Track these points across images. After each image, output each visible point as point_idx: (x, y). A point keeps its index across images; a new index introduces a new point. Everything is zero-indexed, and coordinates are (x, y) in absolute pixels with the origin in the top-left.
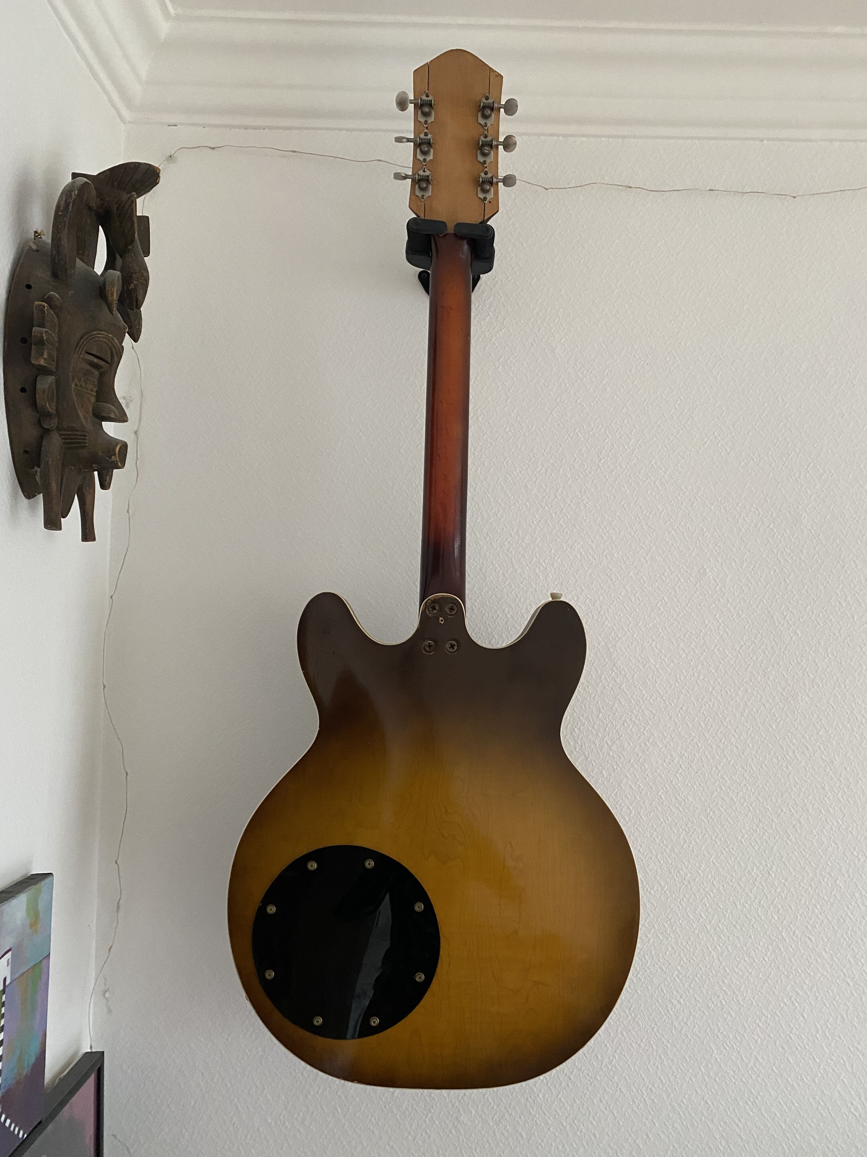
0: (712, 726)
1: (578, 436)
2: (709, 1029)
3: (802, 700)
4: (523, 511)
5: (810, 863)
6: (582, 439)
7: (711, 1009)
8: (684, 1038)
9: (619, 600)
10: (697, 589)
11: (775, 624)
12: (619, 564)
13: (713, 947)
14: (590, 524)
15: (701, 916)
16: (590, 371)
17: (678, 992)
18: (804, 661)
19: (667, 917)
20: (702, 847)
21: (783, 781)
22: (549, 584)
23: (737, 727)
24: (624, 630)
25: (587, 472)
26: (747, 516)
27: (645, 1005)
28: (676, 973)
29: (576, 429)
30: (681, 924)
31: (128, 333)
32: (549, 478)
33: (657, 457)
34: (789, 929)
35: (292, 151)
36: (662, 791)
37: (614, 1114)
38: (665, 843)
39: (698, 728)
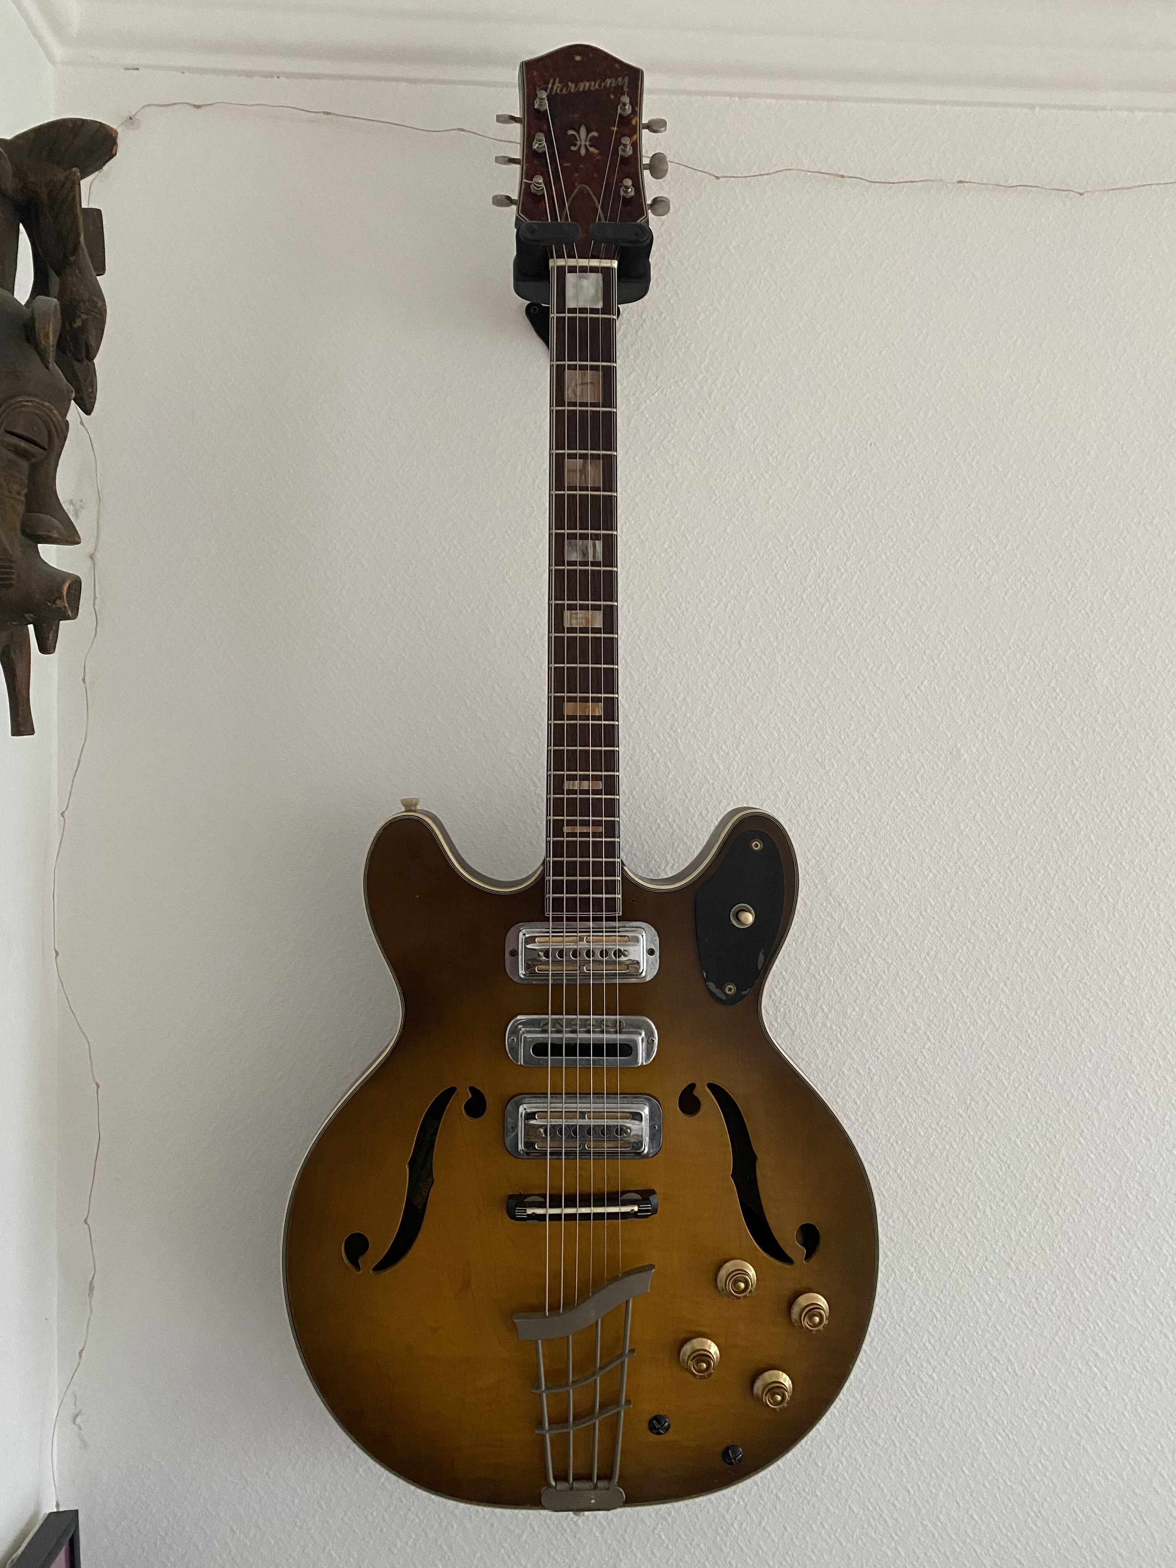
0: (972, 979)
1: (771, 553)
2: (974, 1414)
3: (1099, 937)
4: (692, 668)
5: (1112, 1169)
6: (778, 558)
7: (977, 1384)
8: (939, 1428)
9: (835, 798)
10: (948, 778)
11: (1059, 827)
12: (834, 745)
13: (979, 1296)
14: (791, 685)
15: (961, 1253)
16: (786, 456)
17: (929, 1363)
18: (1101, 879)
19: (913, 1257)
20: (960, 1154)
21: (1073, 1054)
22: (733, 777)
23: (1008, 979)
24: (844, 842)
25: (785, 608)
26: (1018, 669)
27: (883, 1386)
28: (926, 1336)
29: (768, 543)
30: (932, 1266)
31: (75, 400)
32: (729, 617)
33: (887, 584)
34: (1084, 1265)
35: (325, 113)
36: (902, 1075)
37: (841, 1544)
38: (908, 1150)
39: (953, 982)
